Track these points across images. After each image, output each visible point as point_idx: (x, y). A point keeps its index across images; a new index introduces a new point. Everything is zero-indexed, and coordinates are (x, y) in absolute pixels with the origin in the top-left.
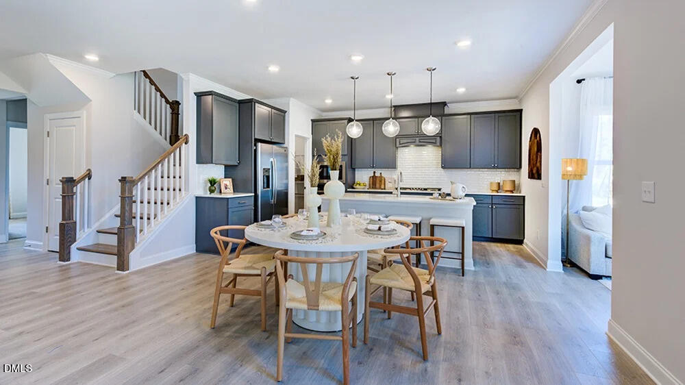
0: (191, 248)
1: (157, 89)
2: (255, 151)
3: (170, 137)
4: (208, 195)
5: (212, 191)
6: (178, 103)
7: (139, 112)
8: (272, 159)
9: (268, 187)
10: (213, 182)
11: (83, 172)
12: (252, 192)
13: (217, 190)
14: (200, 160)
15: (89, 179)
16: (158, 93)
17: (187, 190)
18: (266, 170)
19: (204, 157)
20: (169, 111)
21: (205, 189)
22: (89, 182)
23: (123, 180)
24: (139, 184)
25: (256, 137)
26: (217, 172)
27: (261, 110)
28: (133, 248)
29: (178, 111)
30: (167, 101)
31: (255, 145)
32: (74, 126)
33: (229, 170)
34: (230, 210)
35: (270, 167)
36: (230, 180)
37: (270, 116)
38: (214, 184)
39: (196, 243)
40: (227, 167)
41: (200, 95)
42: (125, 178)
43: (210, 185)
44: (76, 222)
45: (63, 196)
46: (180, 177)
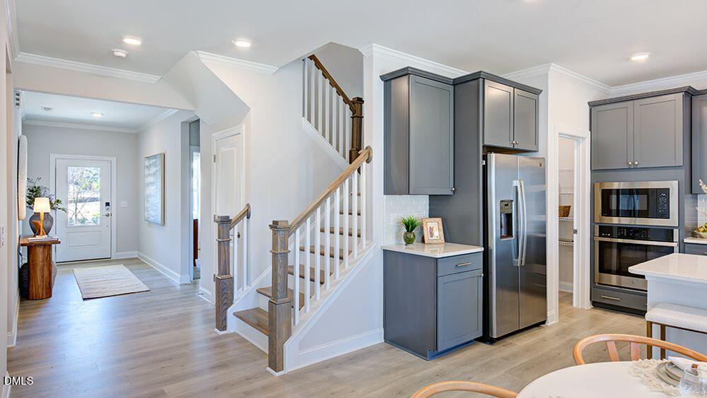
0: (376, 336)
1: (333, 84)
2: (485, 168)
3: (351, 152)
4: (404, 249)
5: (409, 241)
6: (360, 101)
7: (309, 120)
8: (516, 183)
9: (509, 233)
10: (410, 226)
11: (242, 208)
12: (478, 245)
13: (418, 238)
14: (389, 190)
15: (248, 218)
16: (334, 89)
17: (369, 238)
18: (506, 204)
19: (396, 184)
20: (349, 113)
21: (397, 236)
22: (248, 223)
23: (275, 226)
24: (298, 231)
25: (486, 143)
26: (417, 207)
27: (494, 92)
28: (289, 335)
29: (361, 114)
30: (346, 100)
31: (485, 158)
32: (235, 146)
33: (437, 204)
34: (439, 279)
35: (512, 197)
36: (439, 220)
37: (512, 103)
38: (413, 229)
39: (384, 327)
40: (433, 198)
41: (388, 79)
42: (277, 222)
43: (405, 230)
44: (232, 278)
45: (219, 242)
46: (359, 214)
